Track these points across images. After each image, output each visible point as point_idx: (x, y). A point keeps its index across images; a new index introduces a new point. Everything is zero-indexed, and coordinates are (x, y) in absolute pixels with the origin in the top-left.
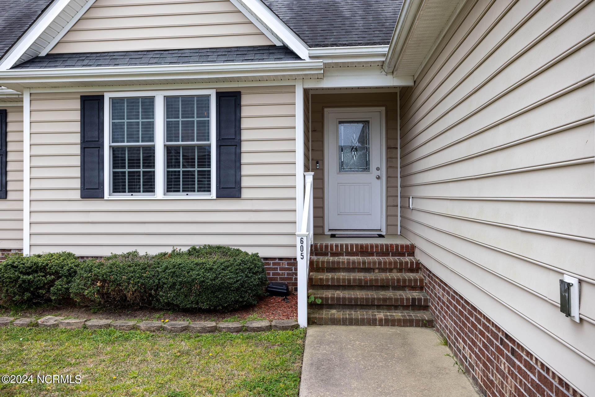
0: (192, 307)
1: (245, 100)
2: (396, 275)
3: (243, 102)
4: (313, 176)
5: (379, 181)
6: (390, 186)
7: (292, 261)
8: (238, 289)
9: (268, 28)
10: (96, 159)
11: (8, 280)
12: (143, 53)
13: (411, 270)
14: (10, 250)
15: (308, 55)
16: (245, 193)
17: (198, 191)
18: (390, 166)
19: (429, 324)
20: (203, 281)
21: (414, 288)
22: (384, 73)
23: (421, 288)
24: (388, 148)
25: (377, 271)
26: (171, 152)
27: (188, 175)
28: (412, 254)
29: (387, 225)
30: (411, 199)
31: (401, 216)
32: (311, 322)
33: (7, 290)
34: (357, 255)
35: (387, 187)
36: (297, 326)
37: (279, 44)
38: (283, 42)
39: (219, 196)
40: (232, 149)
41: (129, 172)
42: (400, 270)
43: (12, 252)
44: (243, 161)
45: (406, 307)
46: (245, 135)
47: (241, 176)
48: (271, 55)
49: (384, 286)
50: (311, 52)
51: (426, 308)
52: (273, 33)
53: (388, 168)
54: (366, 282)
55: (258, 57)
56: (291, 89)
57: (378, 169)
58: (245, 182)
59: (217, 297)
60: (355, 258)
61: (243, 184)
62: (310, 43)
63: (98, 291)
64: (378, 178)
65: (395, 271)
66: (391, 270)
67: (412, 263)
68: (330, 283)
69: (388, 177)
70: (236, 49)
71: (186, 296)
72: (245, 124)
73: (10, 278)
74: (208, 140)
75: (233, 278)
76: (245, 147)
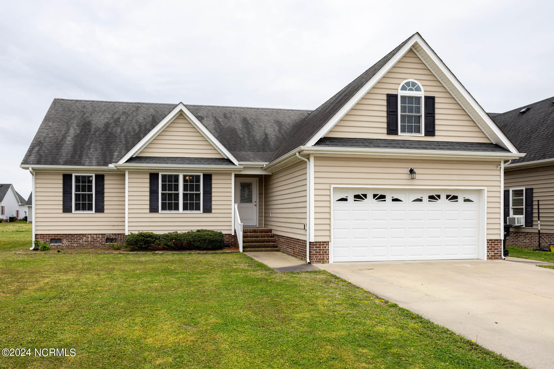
0: (205, 248)
1: (213, 177)
2: (266, 238)
3: (213, 178)
4: (238, 205)
5: (256, 207)
6: (260, 209)
7: (230, 235)
8: (220, 242)
9: (222, 152)
10: (156, 198)
11: (141, 240)
12: (175, 158)
13: (271, 237)
14: (105, 234)
15: (238, 164)
16: (213, 211)
17: (195, 210)
18: (260, 201)
19: (278, 251)
20: (209, 239)
21: (273, 242)
22: (262, 170)
23: (275, 242)
24: (260, 194)
25: (260, 237)
26: (185, 195)
27: (197, 204)
28: (271, 232)
29: (259, 224)
30: (270, 214)
31: (264, 220)
32: (244, 251)
33: (140, 244)
34: (253, 233)
35: (259, 209)
36: (240, 252)
37: (226, 158)
38: (228, 157)
39: (204, 212)
40: (209, 195)
41: (168, 203)
42: (268, 237)
43: (106, 235)
44: (213, 199)
45: (271, 247)
46: (213, 190)
47: (212, 205)
48: (224, 162)
49: (264, 242)
50: (239, 163)
51: (277, 247)
52: (224, 154)
53: (259, 201)
54: (258, 240)
55: (220, 163)
56: (230, 174)
57: (255, 202)
58: (213, 207)
59: (214, 244)
60: (252, 234)
61: (213, 208)
62: (239, 159)
63: (173, 243)
64: (256, 205)
65: (266, 237)
66: (265, 237)
67: (271, 235)
68: (246, 241)
69: (259, 205)
70: (210, 159)
71: (204, 244)
72: (213, 186)
73: (141, 239)
74: (199, 191)
75: (218, 238)
76: (213, 194)
